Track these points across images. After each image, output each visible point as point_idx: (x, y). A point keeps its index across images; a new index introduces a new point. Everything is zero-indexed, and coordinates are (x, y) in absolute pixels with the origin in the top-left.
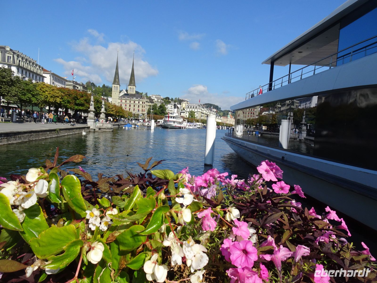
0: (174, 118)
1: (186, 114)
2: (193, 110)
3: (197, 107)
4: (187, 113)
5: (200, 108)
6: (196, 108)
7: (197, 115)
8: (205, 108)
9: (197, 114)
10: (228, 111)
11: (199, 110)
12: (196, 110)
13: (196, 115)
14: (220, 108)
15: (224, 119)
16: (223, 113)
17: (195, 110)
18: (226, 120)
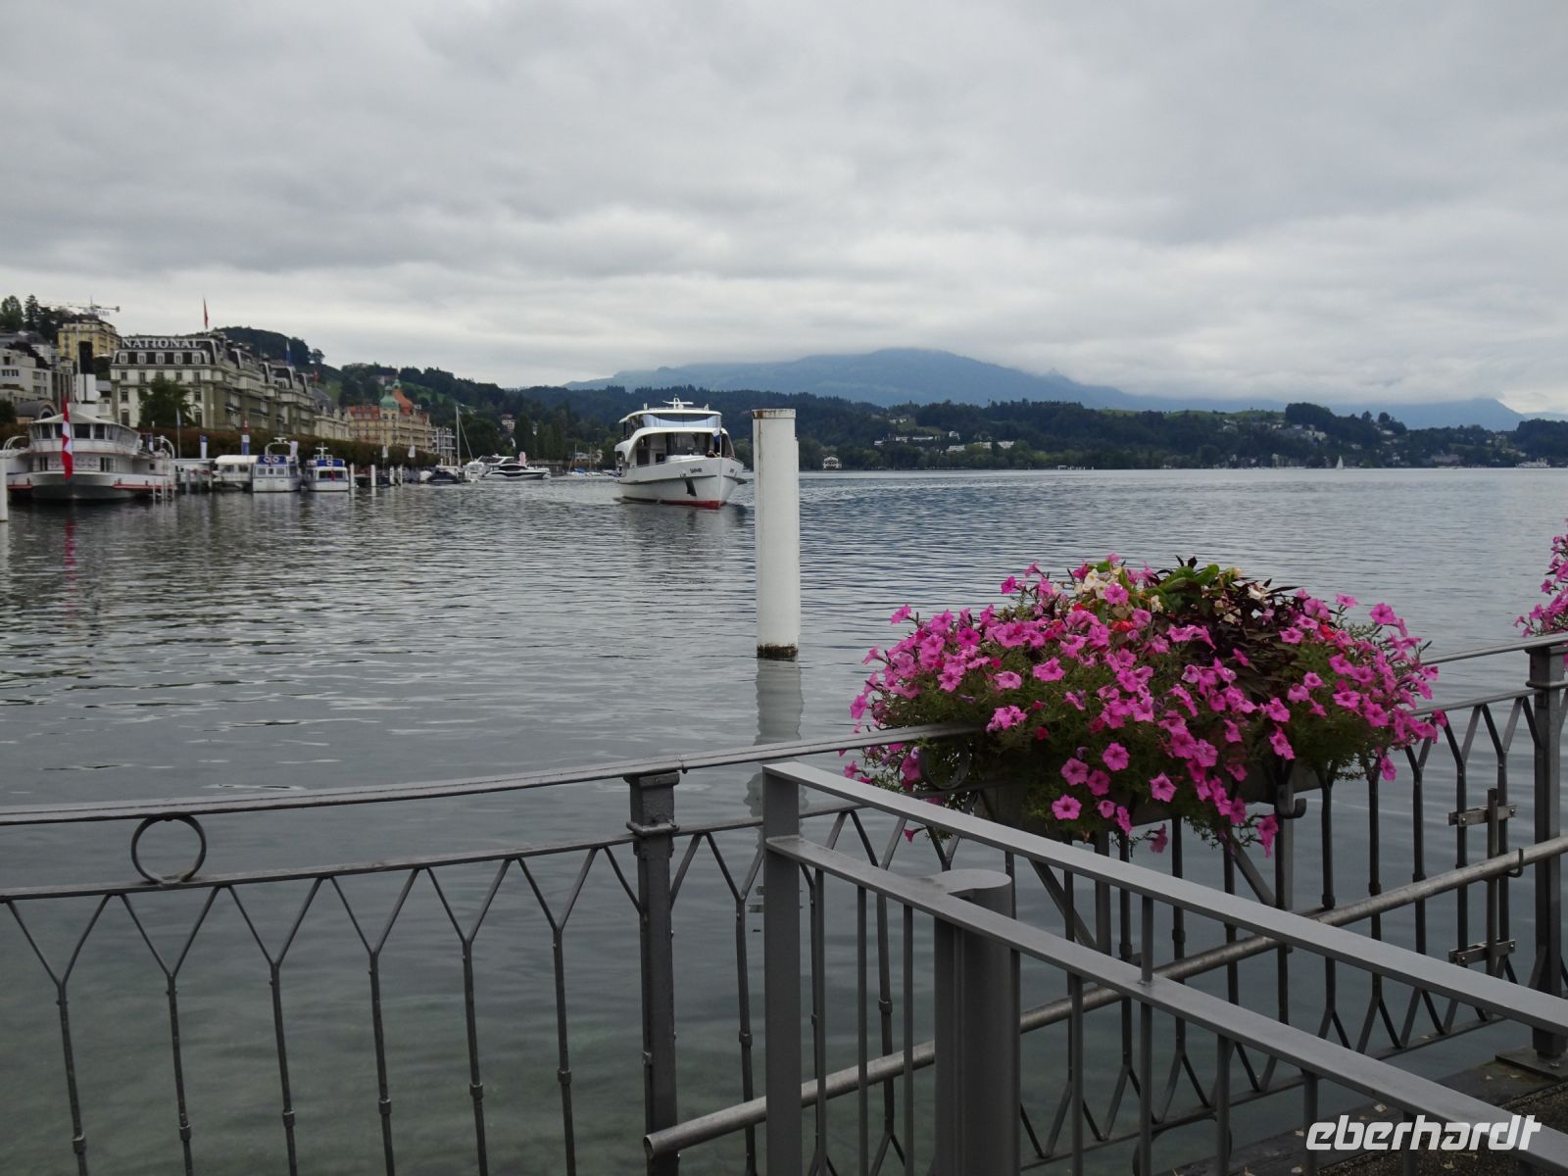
0: (100, 436)
1: (122, 406)
2: (170, 375)
3: (196, 354)
4: (125, 398)
5: (212, 361)
6: (188, 358)
7: (201, 406)
8: (244, 357)
9: (198, 398)
10: (370, 367)
11: (206, 375)
12: (188, 376)
13: (193, 409)
14: (318, 355)
15: (363, 424)
16: (339, 384)
17: (179, 376)
18: (372, 424)
